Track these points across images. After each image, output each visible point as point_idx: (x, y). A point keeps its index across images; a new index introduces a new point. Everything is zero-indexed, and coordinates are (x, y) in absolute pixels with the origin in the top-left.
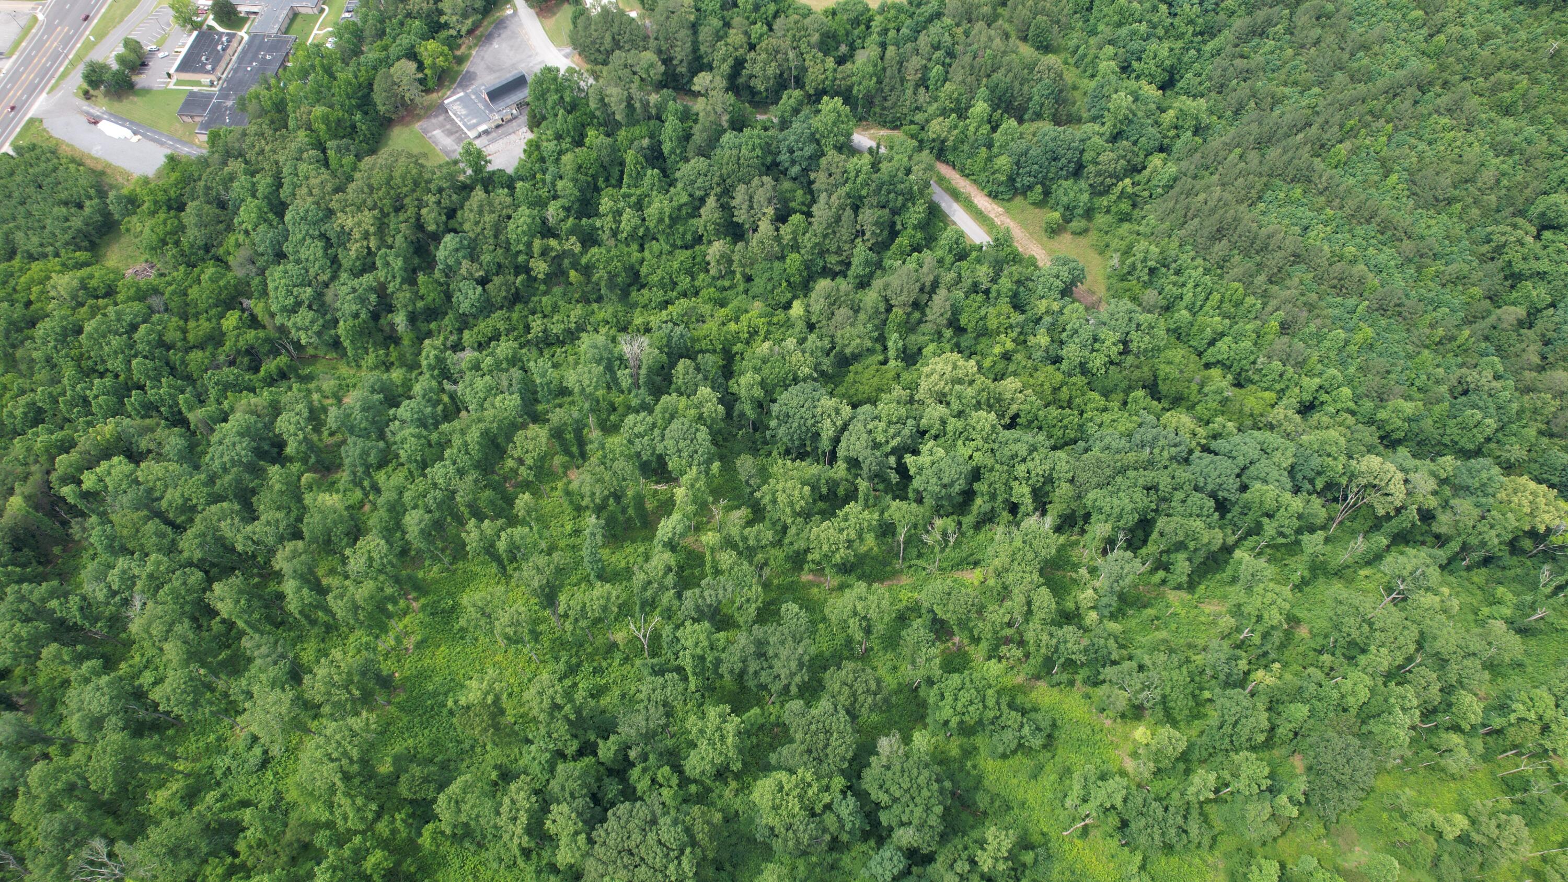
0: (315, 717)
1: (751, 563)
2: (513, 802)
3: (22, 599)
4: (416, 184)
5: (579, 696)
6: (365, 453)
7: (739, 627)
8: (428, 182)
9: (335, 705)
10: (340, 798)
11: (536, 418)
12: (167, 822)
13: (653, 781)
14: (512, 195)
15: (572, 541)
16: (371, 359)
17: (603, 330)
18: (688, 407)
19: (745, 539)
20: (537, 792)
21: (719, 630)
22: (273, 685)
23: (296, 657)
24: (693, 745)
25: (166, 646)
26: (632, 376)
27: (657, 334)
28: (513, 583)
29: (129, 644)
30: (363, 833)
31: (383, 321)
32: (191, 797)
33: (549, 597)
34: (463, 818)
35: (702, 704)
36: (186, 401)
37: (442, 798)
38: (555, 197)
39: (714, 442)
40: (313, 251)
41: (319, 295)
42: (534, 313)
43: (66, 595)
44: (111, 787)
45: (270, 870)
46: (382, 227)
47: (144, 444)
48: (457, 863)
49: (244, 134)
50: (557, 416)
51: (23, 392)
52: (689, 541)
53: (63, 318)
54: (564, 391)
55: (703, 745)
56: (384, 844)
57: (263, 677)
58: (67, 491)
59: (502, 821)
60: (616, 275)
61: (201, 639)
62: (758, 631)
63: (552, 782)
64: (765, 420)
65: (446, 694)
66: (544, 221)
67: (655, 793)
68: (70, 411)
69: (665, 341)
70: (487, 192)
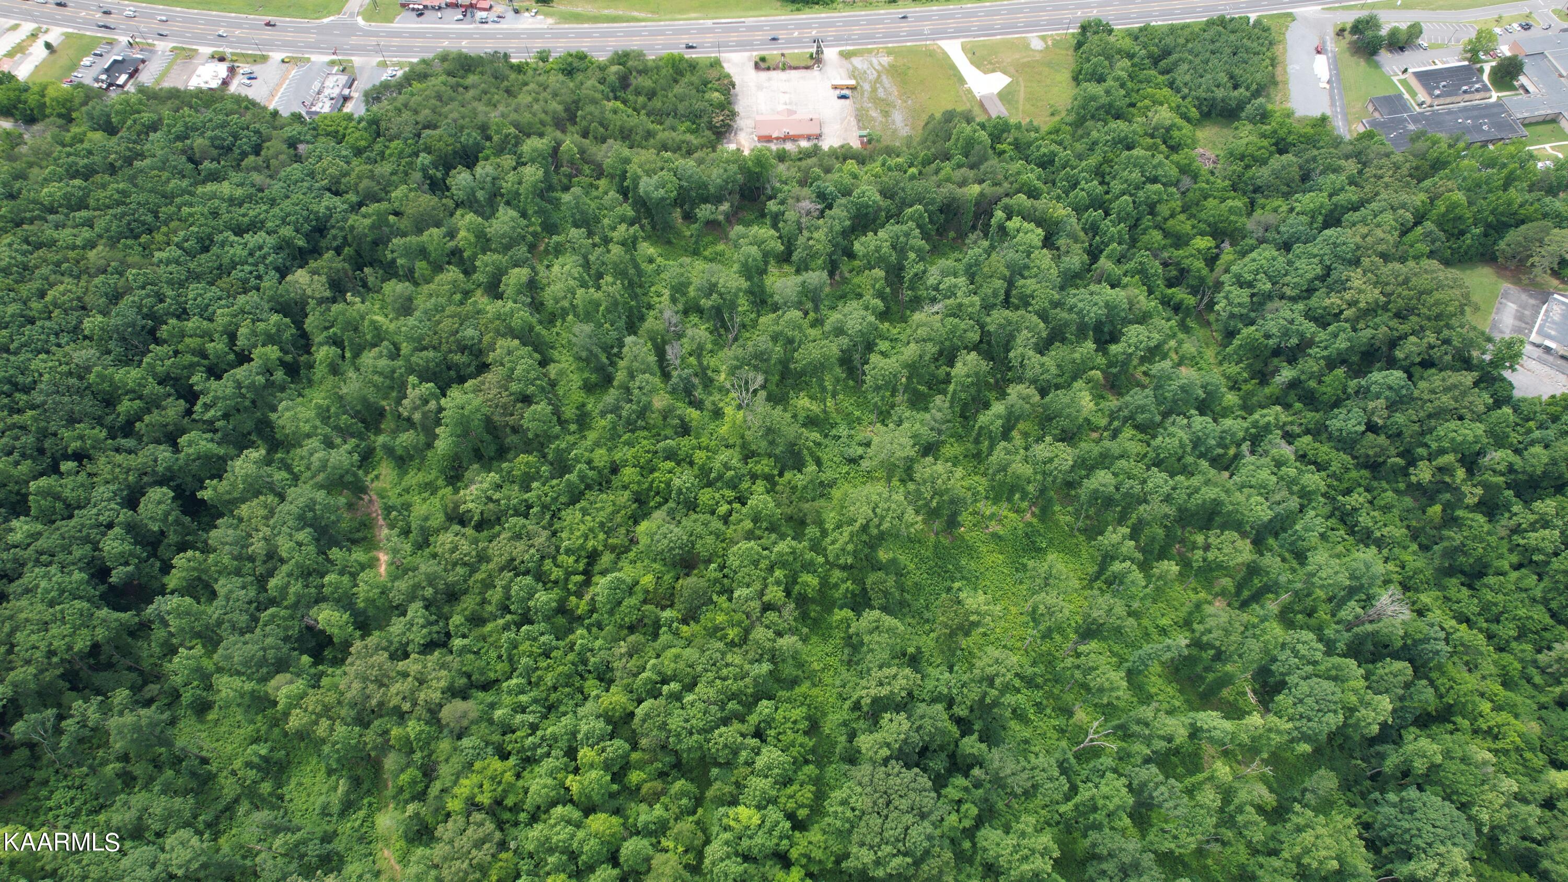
0: (902, 481)
1: (1216, 826)
2: (895, 677)
3: (907, 235)
4: (1438, 317)
5: (1009, 699)
6: (1142, 409)
7: (1143, 837)
8: (1448, 326)
9: (918, 491)
10: (847, 530)
11: (1258, 543)
12: (788, 415)
13: (960, 802)
14: (1489, 409)
15: (1152, 630)
16: (1233, 369)
17: (1391, 566)
18: (1355, 691)
19: (1240, 810)
20: (910, 694)
21: (1131, 816)
22: (914, 436)
23: (943, 442)
24: (1007, 830)
25: (912, 345)
26: (1357, 617)
27: (1421, 624)
28: (1087, 593)
29: (904, 320)
30: (827, 562)
31: (1276, 361)
32: (811, 422)
33: (1089, 632)
34: (866, 639)
35: (1050, 825)
36: (1113, 250)
37: (876, 613)
38: (1517, 451)
39: (1331, 736)
40: (1308, 269)
41: (1269, 297)
42: (1367, 490)
43: (922, 259)
44: (799, 366)
45: (778, 505)
46: (1371, 311)
47: (1062, 242)
48: (829, 649)
49: (1387, 155)
50: (1271, 561)
51: (1060, 143)
52: (1209, 750)
53: (1134, 132)
54: (1301, 556)
55: (1011, 840)
56: (825, 583)
57: (917, 426)
58: (999, 214)
59: (876, 674)
60: (1465, 554)
61: (928, 366)
62: (1148, 860)
63: (923, 705)
64: (1391, 785)
65: (963, 578)
66: (1481, 453)
67: (949, 808)
68: (1062, 180)
69: (1419, 636)
70: (1476, 384)
